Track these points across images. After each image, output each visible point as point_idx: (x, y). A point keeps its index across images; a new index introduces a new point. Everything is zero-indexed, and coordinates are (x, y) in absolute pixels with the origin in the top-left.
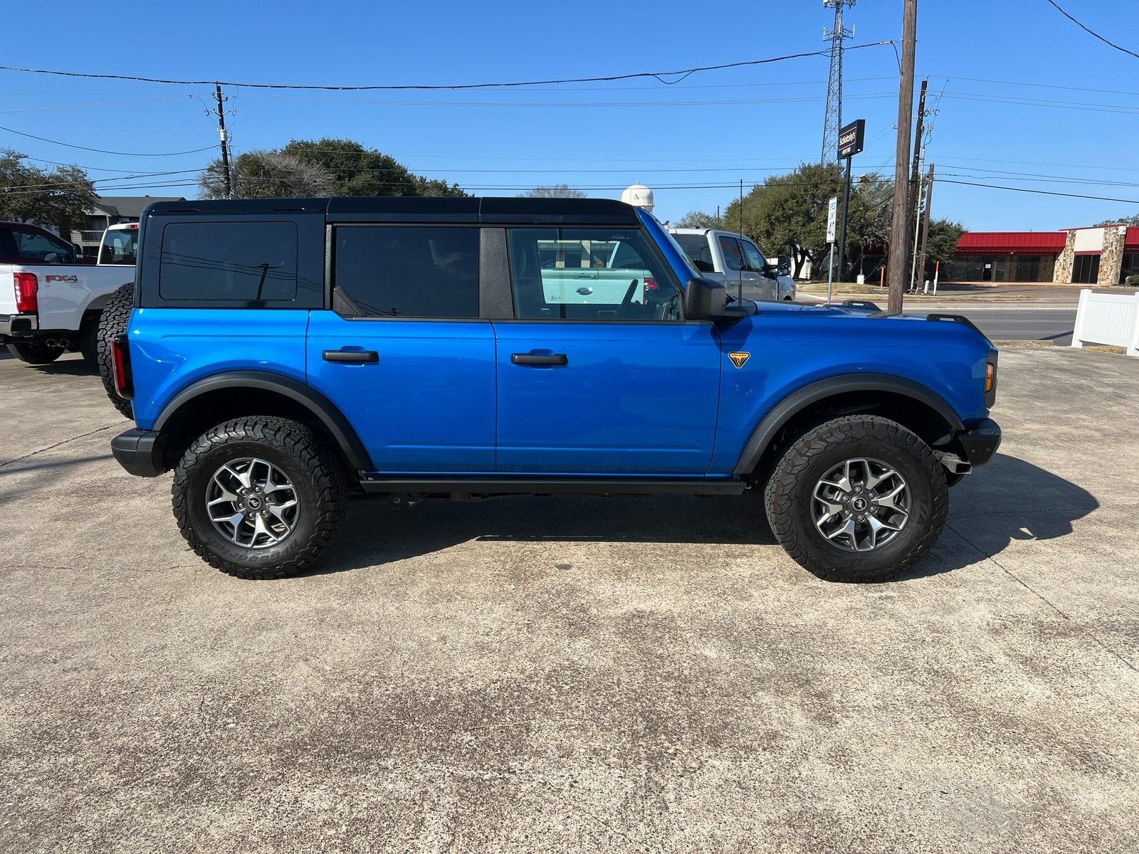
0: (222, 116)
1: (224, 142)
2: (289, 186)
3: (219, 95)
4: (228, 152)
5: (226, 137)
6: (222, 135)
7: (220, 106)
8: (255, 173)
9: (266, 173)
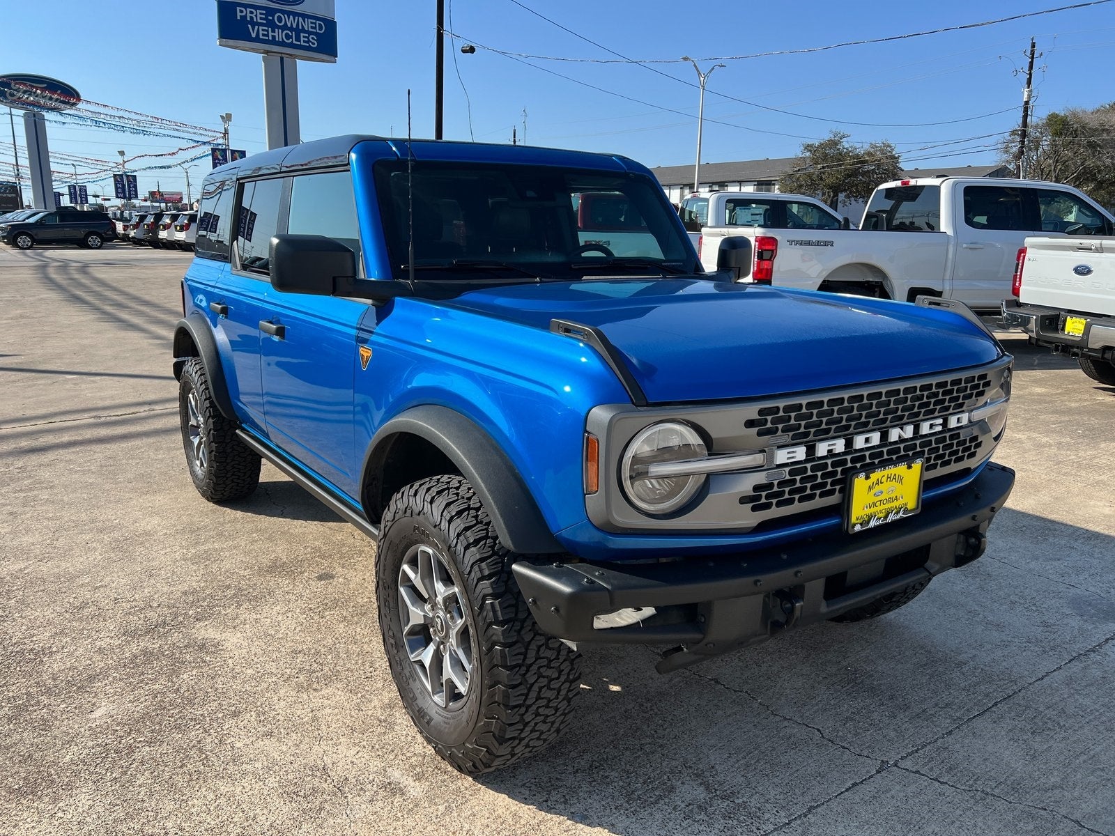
0: (1030, 74)
1: (1027, 103)
2: (1099, 145)
3: (1033, 53)
4: (1029, 113)
5: (1029, 97)
6: (1026, 94)
7: (1031, 63)
8: (1057, 134)
9: (1075, 133)
